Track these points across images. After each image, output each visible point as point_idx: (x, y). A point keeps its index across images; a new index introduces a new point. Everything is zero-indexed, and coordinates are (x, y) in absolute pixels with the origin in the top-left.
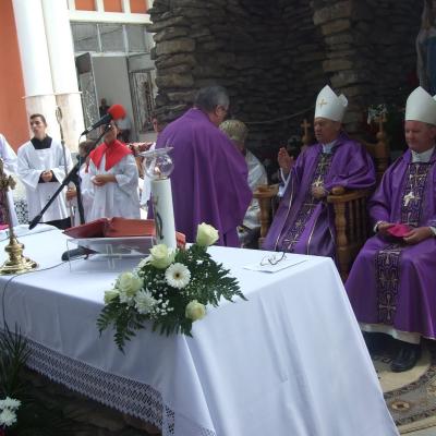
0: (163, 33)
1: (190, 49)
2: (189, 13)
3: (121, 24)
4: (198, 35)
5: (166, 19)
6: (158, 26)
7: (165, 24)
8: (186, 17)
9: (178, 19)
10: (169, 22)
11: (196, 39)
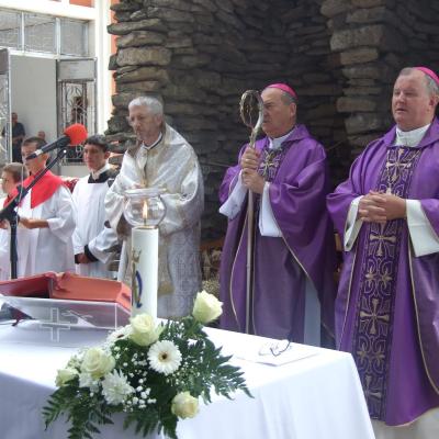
0: (130, 38)
1: (164, 62)
2: (168, 15)
3: (55, 17)
4: (176, 45)
5: (137, 20)
6: (124, 27)
7: (134, 26)
8: (163, 21)
9: (153, 22)
10: (141, 25)
11: (172, 49)
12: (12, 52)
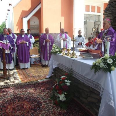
0: (107, 15)
1: (112, 19)
2: (113, 11)
4: (114, 16)
7: (107, 13)
8: (112, 12)
9: (111, 12)
10: (108, 13)
11: (114, 17)
12: (88, 21)
